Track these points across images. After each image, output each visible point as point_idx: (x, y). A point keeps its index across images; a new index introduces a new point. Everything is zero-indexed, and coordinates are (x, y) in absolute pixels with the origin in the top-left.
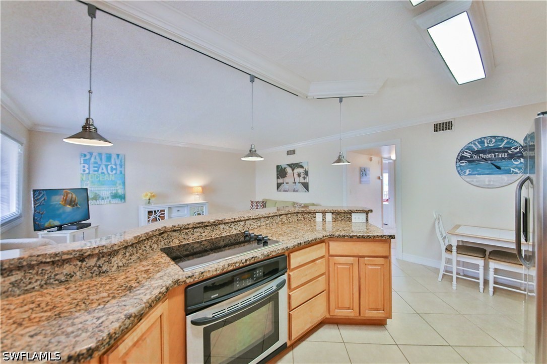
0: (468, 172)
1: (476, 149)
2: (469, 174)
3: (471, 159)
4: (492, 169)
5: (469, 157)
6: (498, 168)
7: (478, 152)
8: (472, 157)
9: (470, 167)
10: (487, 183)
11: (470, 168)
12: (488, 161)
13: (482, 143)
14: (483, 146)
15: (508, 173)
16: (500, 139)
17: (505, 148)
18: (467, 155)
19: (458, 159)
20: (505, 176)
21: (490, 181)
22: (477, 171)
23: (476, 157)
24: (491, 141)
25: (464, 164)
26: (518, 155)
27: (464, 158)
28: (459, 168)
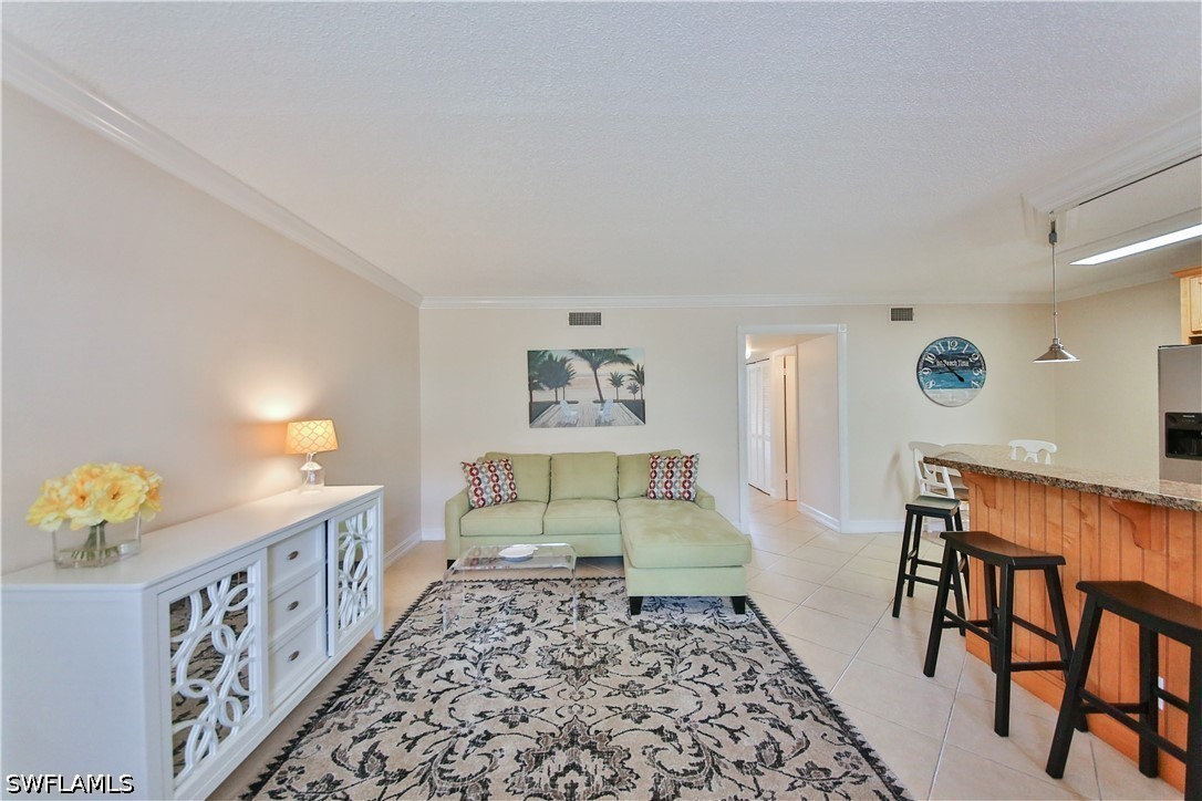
0: (931, 385)
1: (940, 353)
2: (933, 388)
3: (935, 367)
4: (954, 381)
5: (933, 362)
6: (961, 379)
7: (940, 358)
8: (935, 363)
9: (934, 377)
10: (950, 400)
11: (934, 379)
12: (951, 369)
13: (945, 345)
14: (946, 349)
15: (969, 386)
16: (963, 342)
17: (966, 354)
18: (930, 359)
19: (923, 364)
20: (966, 392)
21: (953, 397)
22: (940, 383)
23: (939, 364)
24: (954, 344)
25: (927, 372)
26: (979, 365)
27: (926, 364)
28: (921, 378)
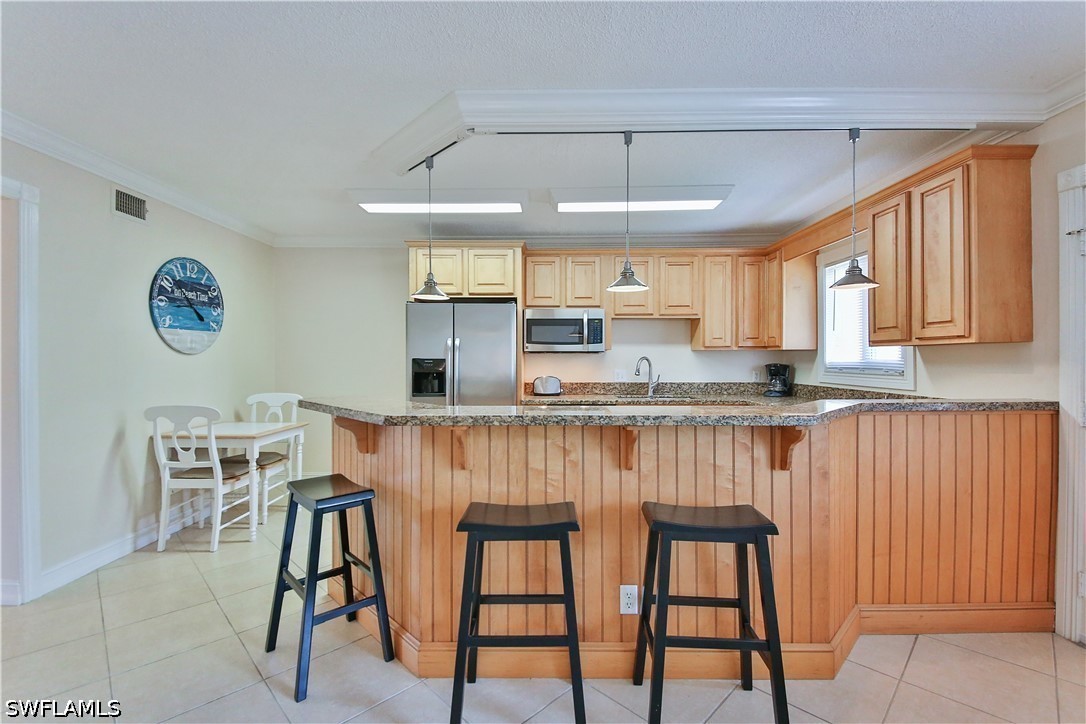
0: (168, 322)
1: (178, 278)
2: (170, 326)
3: (171, 296)
4: (192, 319)
5: (170, 290)
6: (201, 319)
7: (179, 284)
8: (173, 291)
9: (171, 311)
10: (189, 345)
11: (170, 314)
12: (190, 303)
13: (184, 267)
14: (185, 274)
15: (208, 329)
16: (203, 270)
17: (206, 286)
18: (165, 284)
19: (156, 290)
20: (205, 334)
21: (191, 342)
22: (179, 321)
23: (177, 293)
24: (193, 269)
25: (161, 303)
26: (216, 302)
27: (162, 290)
28: (156, 311)
